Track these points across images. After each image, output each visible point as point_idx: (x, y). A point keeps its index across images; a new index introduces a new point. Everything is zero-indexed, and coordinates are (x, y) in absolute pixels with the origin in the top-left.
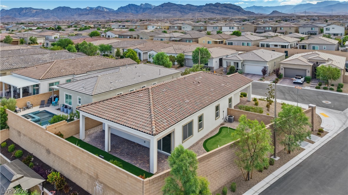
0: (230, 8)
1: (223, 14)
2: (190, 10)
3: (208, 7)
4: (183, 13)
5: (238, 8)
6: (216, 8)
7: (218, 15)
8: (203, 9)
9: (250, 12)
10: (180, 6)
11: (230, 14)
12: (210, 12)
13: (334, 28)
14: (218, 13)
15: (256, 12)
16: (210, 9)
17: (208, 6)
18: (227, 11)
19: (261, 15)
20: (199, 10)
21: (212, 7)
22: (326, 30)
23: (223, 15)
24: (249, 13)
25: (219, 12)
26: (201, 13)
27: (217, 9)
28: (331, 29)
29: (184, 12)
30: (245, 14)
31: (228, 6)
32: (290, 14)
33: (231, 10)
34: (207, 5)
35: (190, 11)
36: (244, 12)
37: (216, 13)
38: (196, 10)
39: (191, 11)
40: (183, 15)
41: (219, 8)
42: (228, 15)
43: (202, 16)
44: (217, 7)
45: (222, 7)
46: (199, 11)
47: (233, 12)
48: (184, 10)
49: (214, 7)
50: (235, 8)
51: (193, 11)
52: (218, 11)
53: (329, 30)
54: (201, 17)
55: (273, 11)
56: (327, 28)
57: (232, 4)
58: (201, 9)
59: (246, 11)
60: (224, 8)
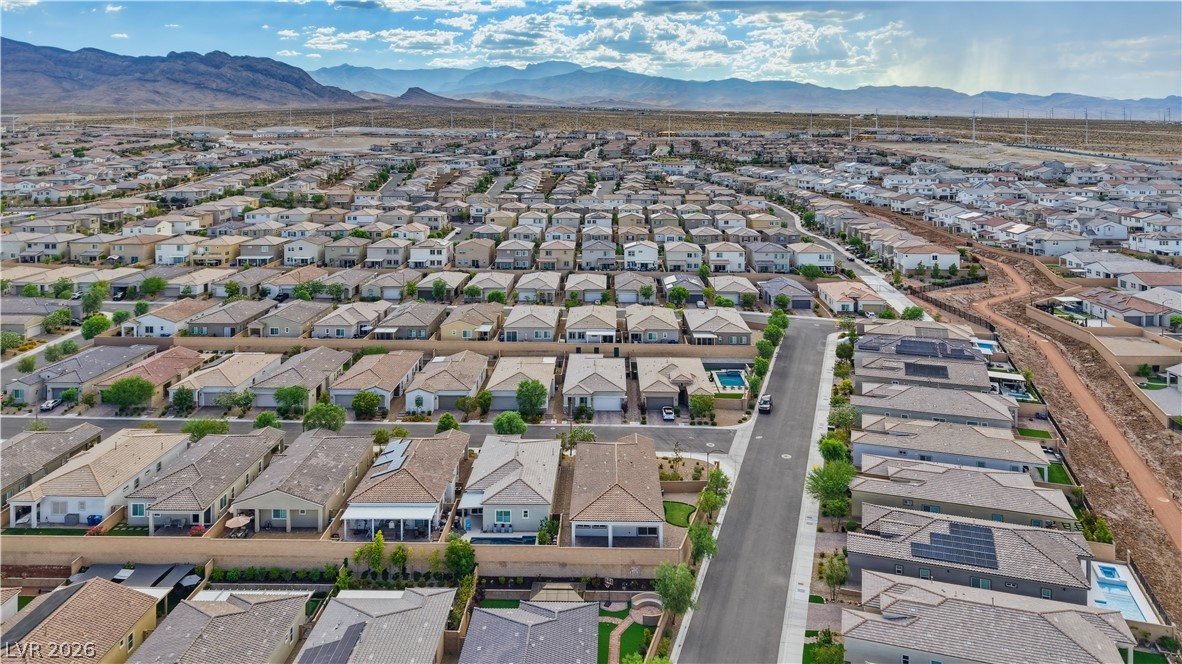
0: (267, 73)
1: (244, 94)
2: (99, 70)
3: (179, 65)
4: (65, 84)
5: (296, 76)
6: (213, 70)
7: (220, 96)
8: (157, 72)
9: (337, 89)
10: (49, 52)
11: (266, 95)
12: (185, 83)
14: (220, 91)
15: (351, 86)
16: (187, 71)
17: (180, 62)
18: (254, 83)
19: (374, 100)
20: (138, 75)
21: (194, 65)
23: (239, 98)
24: (335, 93)
25: (223, 85)
26: (149, 86)
27: (218, 76)
29: (71, 78)
30: (321, 97)
31: (260, 67)
32: (460, 101)
33: (272, 80)
34: (173, 56)
35: (99, 77)
36: (322, 92)
37: (213, 89)
38: (125, 74)
39: (104, 78)
40: (65, 90)
41: (225, 71)
42: (259, 99)
43: (156, 98)
44: (218, 67)
45: (236, 69)
46: (139, 79)
47: (279, 90)
48: (74, 71)
49: (202, 68)
50: (283, 73)
51: (112, 78)
52: (219, 81)
54: (153, 102)
55: (410, 89)
57: (273, 61)
58: (151, 70)
59: (324, 87)
60: (245, 73)
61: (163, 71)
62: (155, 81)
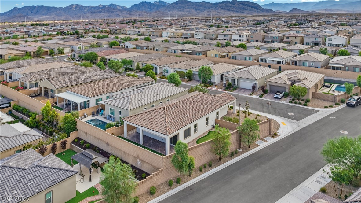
0: (247, 5)
1: (240, 12)
2: (205, 7)
3: (224, 4)
4: (198, 11)
5: (256, 6)
6: (233, 5)
7: (234, 12)
9: (268, 9)
10: (195, 3)
11: (247, 12)
12: (226, 9)
13: (336, 39)
14: (234, 11)
15: (274, 9)
16: (226, 6)
17: (225, 4)
18: (243, 8)
19: (280, 12)
20: (214, 8)
21: (228, 4)
22: (329, 40)
23: (239, 13)
24: (267, 10)
25: (235, 9)
26: (217, 11)
27: (234, 7)
28: (333, 40)
29: (199, 10)
30: (263, 12)
31: (245, 4)
32: (311, 12)
33: (249, 7)
34: (223, 2)
35: (206, 9)
36: (263, 10)
37: (232, 11)
38: (212, 8)
39: (207, 9)
40: (198, 13)
41: (236, 5)
42: (245, 13)
43: (218, 13)
44: (234, 4)
45: (239, 5)
46: (215, 9)
47: (250, 10)
48: (200, 8)
49: (230, 5)
50: (252, 5)
52: (234, 8)
53: (331, 40)
54: (217, 14)
55: (293, 9)
56: (329, 39)
57: (249, 2)
58: (218, 6)
59: (264, 9)
60: (241, 6)
61: (220, 6)
62: (218, 9)
